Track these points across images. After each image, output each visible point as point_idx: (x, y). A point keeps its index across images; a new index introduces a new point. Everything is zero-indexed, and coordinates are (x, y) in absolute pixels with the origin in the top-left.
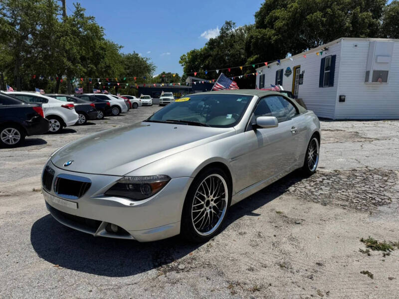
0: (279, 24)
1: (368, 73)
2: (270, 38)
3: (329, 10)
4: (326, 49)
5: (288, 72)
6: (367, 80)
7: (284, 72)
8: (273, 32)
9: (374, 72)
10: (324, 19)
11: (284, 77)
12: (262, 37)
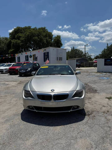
0: (22, 39)
1: (57, 58)
2: (19, 43)
3: (40, 37)
4: (45, 50)
5: (31, 57)
6: (57, 60)
7: (29, 56)
8: (20, 41)
9: (59, 57)
10: (39, 39)
11: (29, 58)
12: (16, 43)
